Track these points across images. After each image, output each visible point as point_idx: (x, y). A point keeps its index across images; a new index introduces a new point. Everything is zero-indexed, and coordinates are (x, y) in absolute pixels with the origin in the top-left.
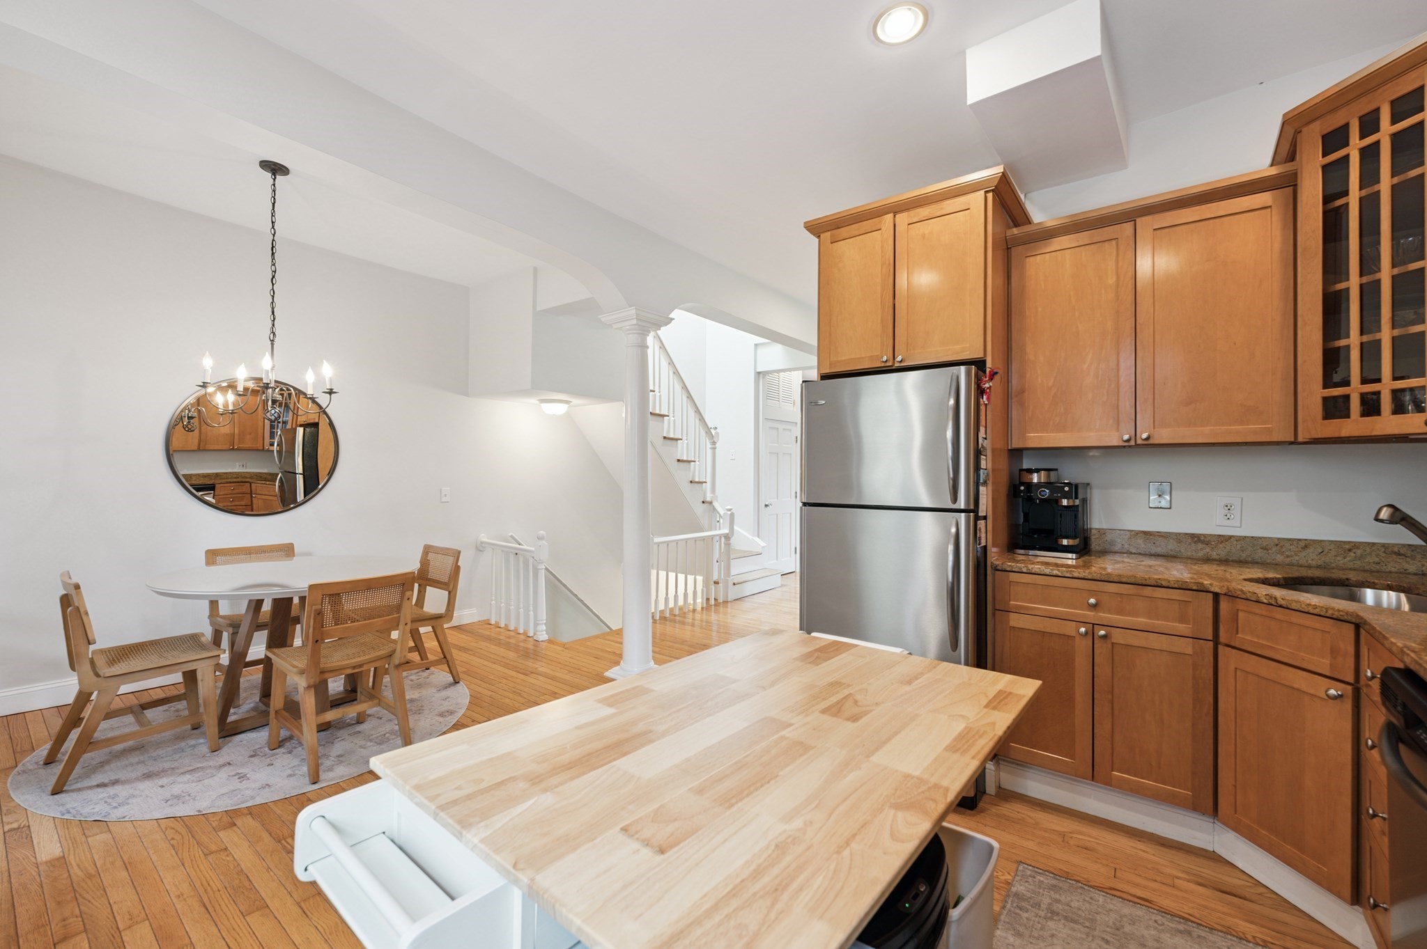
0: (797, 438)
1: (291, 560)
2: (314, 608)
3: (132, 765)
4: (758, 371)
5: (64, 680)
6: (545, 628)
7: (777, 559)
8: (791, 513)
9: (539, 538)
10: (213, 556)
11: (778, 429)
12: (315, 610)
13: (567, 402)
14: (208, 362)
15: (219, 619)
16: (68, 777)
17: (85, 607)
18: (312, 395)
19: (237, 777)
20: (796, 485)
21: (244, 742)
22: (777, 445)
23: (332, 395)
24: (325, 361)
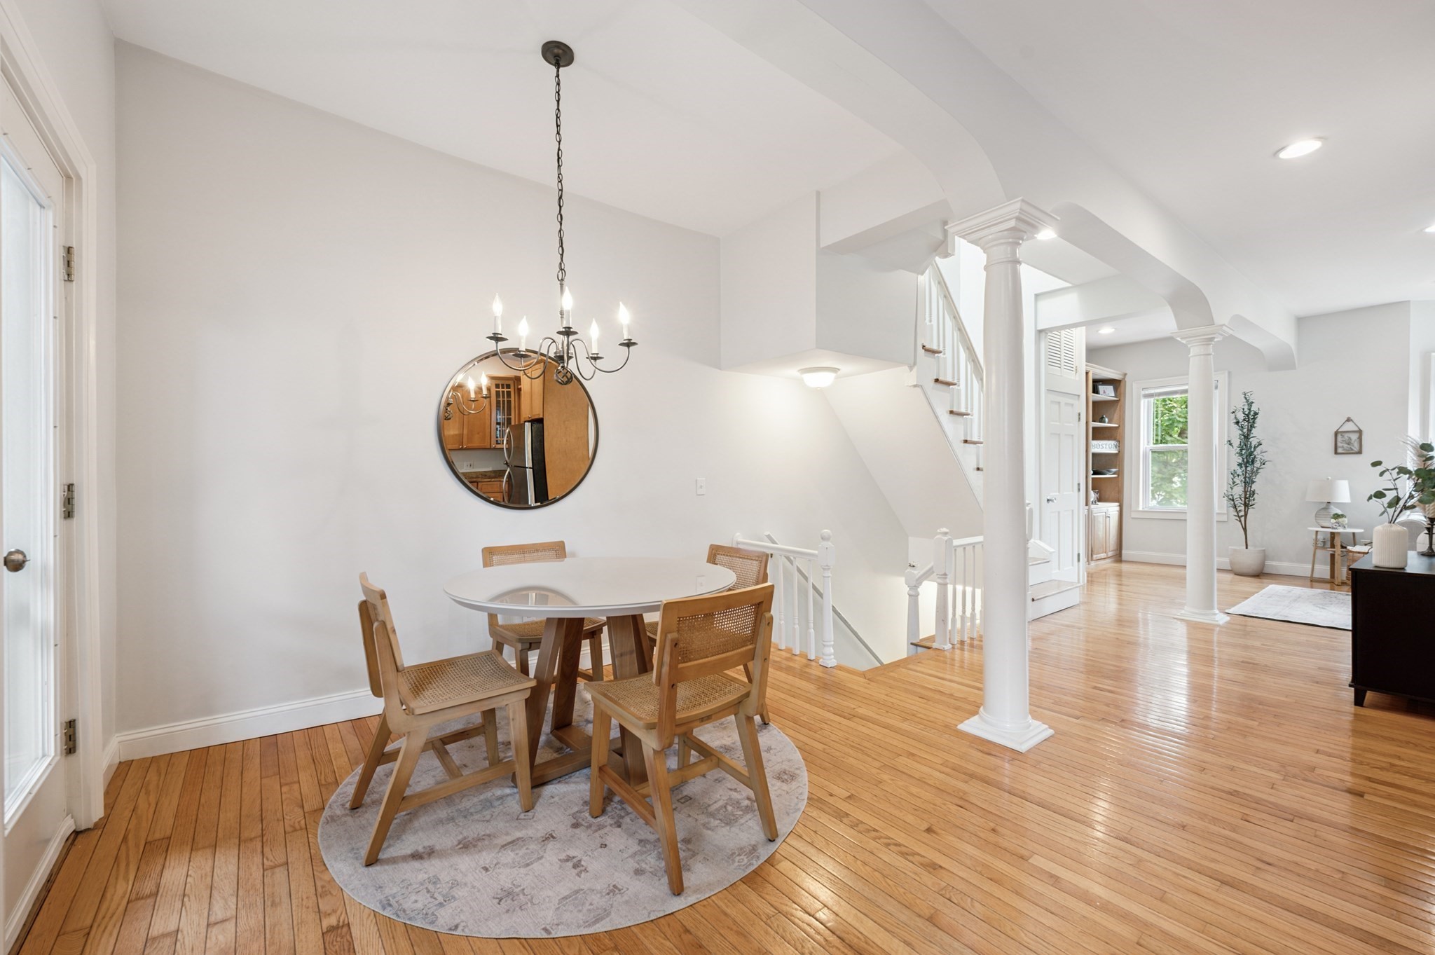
0: (1079, 414)
1: (563, 561)
2: (670, 636)
3: (441, 822)
4: (1039, 328)
5: (356, 691)
6: (832, 651)
7: (1059, 569)
8: (1073, 511)
9: (823, 538)
10: (491, 555)
11: (1059, 403)
12: (672, 640)
13: (835, 370)
14: (498, 307)
15: (498, 628)
16: (382, 844)
17: (391, 622)
18: (597, 354)
19: (570, 864)
20: (1079, 475)
21: (556, 799)
22: (1058, 424)
23: (631, 348)
24: (621, 303)
